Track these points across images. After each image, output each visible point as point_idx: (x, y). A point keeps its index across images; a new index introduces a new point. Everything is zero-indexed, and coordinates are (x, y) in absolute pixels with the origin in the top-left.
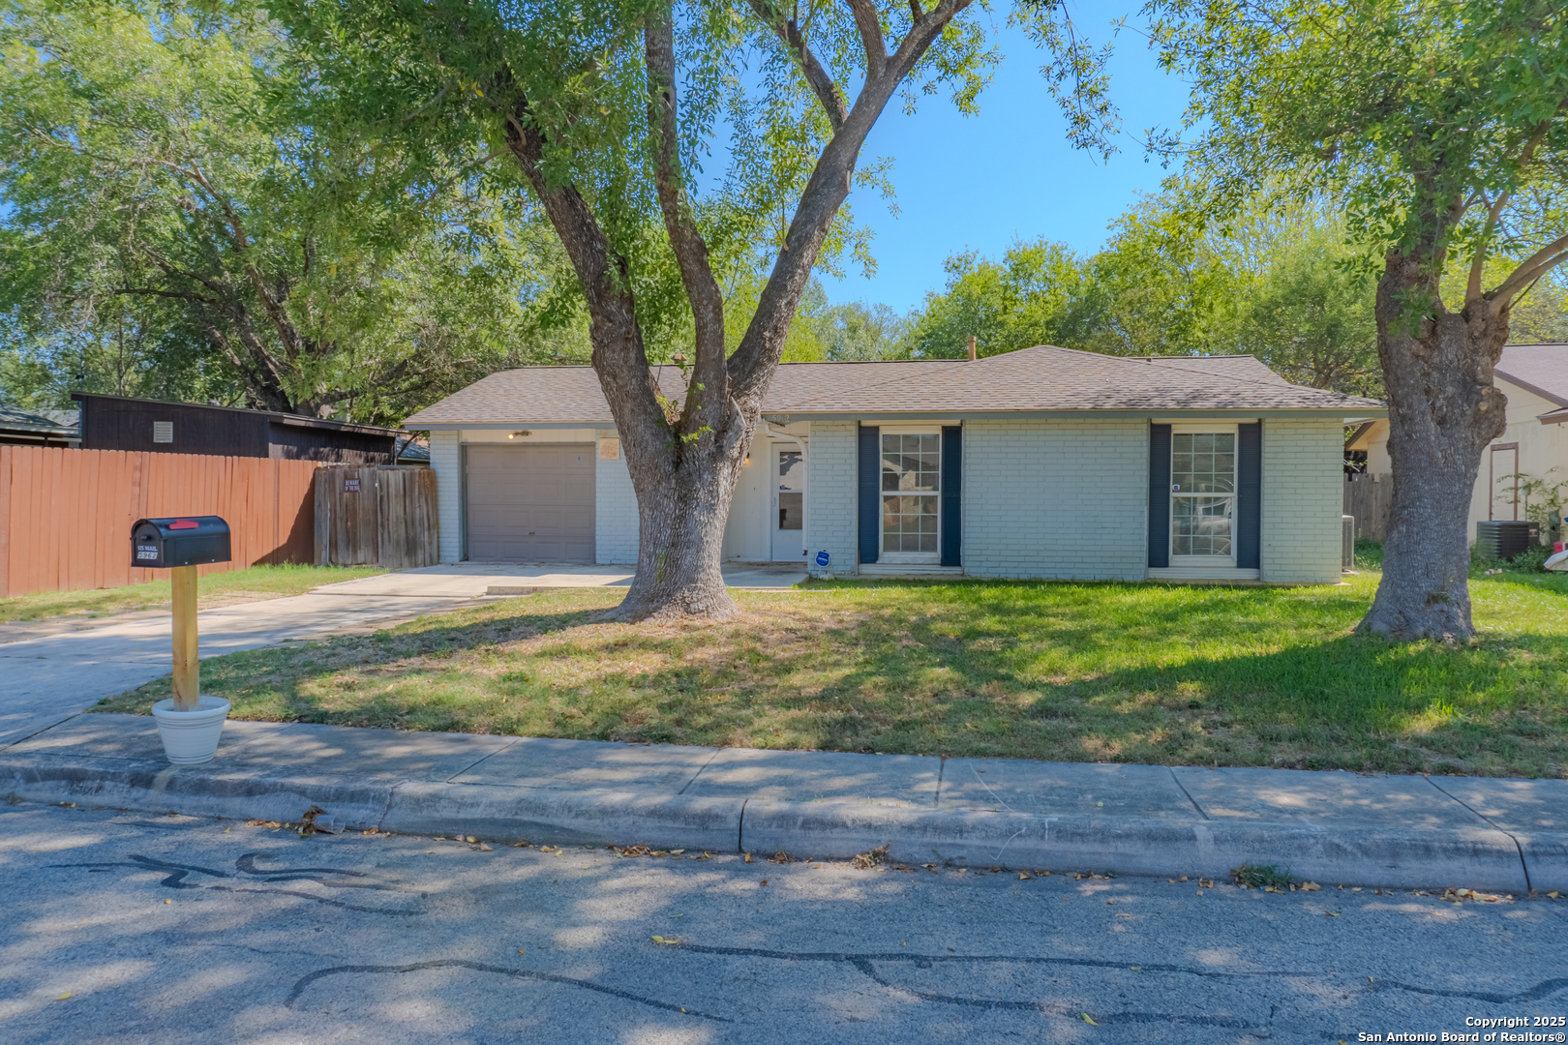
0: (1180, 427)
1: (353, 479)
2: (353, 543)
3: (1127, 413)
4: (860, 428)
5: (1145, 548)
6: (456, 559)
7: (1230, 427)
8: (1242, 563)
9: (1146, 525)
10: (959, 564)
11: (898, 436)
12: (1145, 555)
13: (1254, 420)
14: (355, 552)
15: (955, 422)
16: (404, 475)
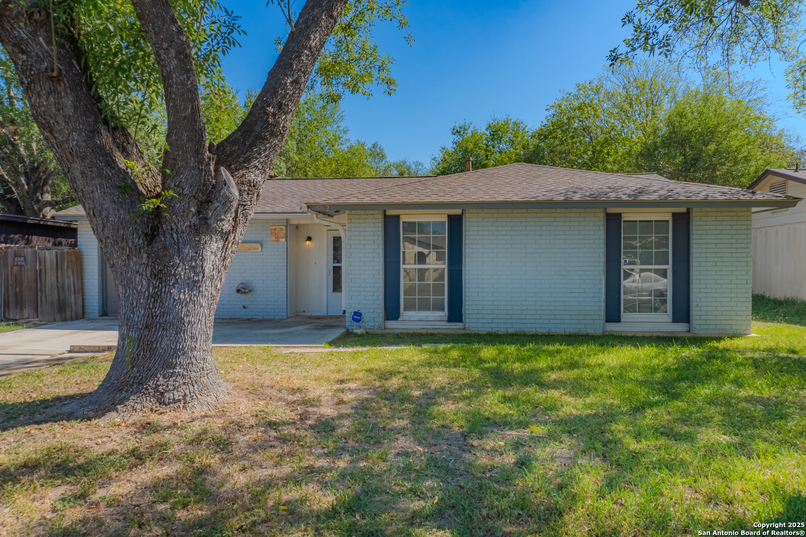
0: (629, 215)
1: (20, 256)
2: (20, 303)
3: (590, 204)
4: (385, 216)
5: (603, 308)
6: (97, 315)
7: (665, 215)
8: (675, 320)
9: (603, 291)
10: (461, 321)
11: (414, 223)
12: (603, 313)
13: (683, 210)
14: (21, 310)
15: (458, 212)
16: (56, 253)
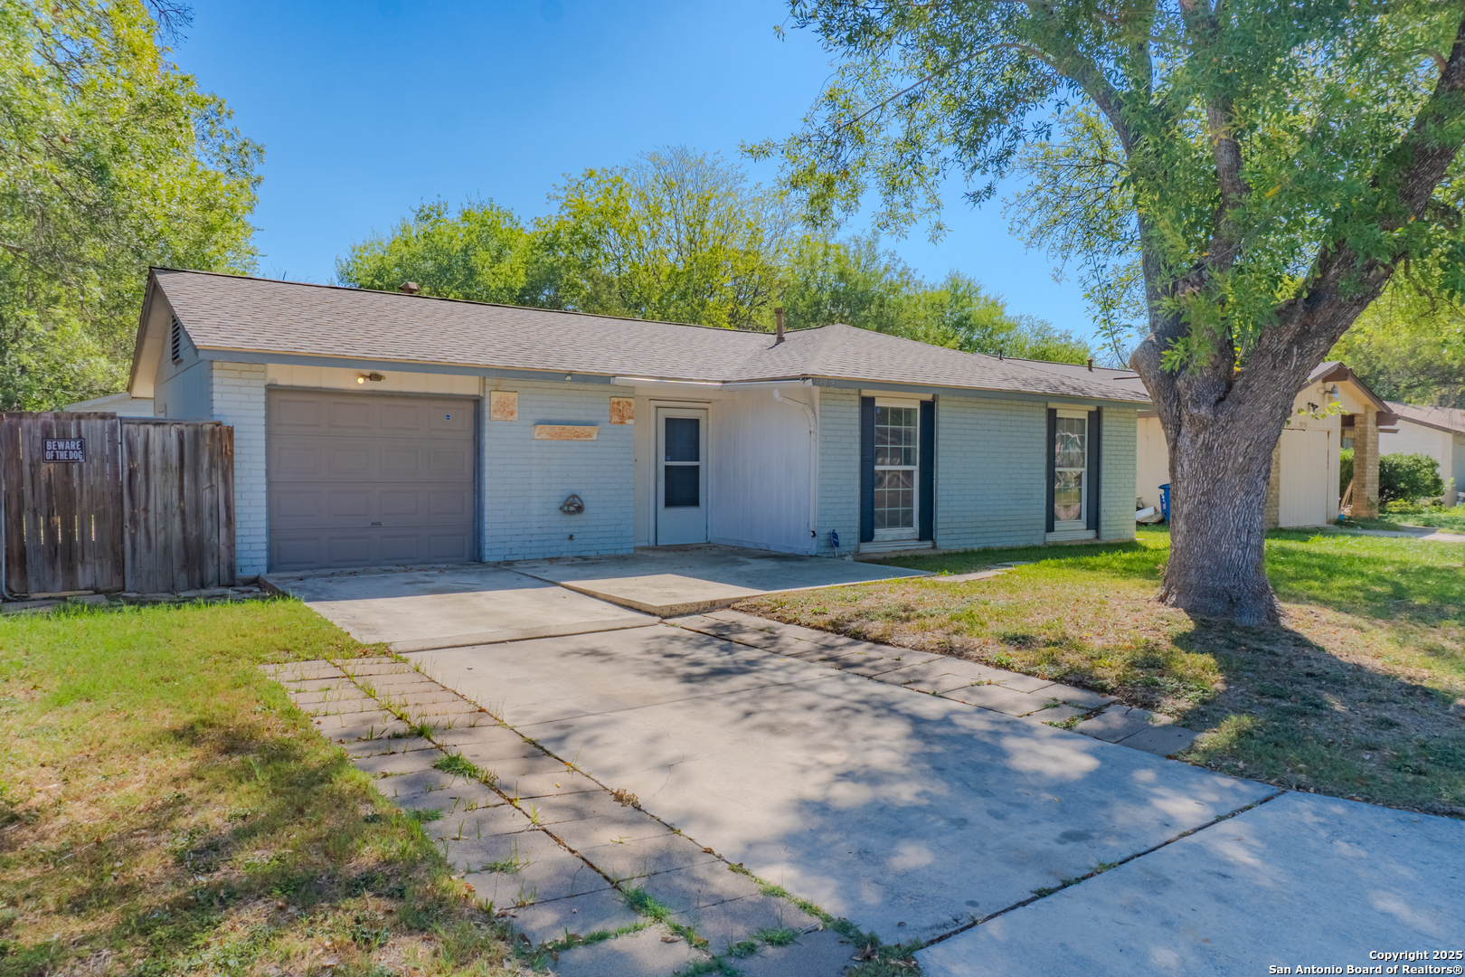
0: (1062, 412)
1: (64, 436)
3: (1038, 397)
4: (862, 397)
5: (1044, 516)
6: (262, 570)
7: (1083, 413)
8: (1088, 528)
9: (1045, 496)
10: (932, 539)
11: (887, 408)
13: (1096, 409)
15: (930, 397)
16: (181, 434)
